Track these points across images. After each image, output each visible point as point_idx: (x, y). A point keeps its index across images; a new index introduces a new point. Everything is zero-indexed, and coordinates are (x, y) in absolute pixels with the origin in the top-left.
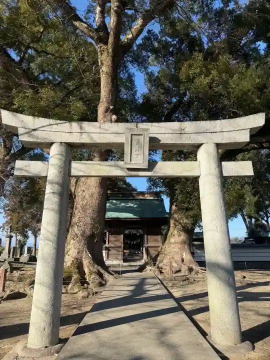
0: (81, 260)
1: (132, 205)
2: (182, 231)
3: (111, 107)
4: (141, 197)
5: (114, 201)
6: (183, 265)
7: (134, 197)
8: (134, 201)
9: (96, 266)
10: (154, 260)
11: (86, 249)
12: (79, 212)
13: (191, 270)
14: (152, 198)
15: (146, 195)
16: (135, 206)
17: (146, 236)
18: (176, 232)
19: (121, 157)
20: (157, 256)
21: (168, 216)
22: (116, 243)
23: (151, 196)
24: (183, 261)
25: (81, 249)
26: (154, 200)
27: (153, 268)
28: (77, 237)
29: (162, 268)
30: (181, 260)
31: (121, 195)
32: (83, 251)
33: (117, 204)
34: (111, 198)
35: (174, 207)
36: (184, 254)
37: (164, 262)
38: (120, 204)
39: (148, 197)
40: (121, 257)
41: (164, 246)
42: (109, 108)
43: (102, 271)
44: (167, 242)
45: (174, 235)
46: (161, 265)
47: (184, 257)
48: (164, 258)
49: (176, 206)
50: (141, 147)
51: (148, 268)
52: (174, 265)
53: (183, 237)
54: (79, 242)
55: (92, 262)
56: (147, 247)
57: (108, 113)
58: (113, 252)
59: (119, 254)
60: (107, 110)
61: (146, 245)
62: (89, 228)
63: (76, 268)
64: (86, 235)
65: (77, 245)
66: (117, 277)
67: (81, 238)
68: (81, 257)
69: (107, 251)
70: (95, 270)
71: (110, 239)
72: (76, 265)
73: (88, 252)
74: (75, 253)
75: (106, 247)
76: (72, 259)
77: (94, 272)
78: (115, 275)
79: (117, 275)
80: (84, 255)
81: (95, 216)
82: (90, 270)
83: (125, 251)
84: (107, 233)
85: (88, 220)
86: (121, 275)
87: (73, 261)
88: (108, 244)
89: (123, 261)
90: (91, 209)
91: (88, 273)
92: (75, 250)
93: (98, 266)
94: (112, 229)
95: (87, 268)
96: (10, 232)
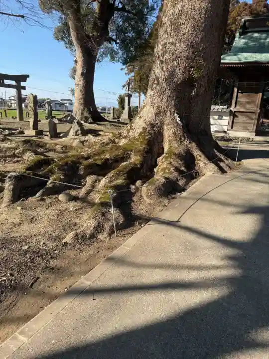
0: (161, 128)
5: (256, 35)
9: (186, 142)
11: (172, 108)
12: (166, 32)
22: (248, 106)
25: (164, 108)
28: (158, 84)
31: (268, 24)
32: (165, 112)
33: (260, 39)
34: (250, 30)
38: (266, 39)
40: (252, 127)
43: (196, 153)
54: (162, 93)
55: (180, 133)
59: (251, 123)
62: (182, 65)
63: (146, 142)
64: (176, 79)
65: (156, 100)
66: (228, 168)
67: (164, 84)
68: (162, 123)
69: (232, 117)
70: (181, 150)
71: (238, 100)
72: (148, 137)
73: (176, 114)
74: (150, 115)
75: (231, 111)
76: (144, 125)
77: (175, 154)
78: (225, 161)
79: (229, 162)
80: (167, 120)
81: (198, 40)
82: (170, 148)
83: (264, 120)
84: (236, 90)
85: (182, 48)
86: (238, 163)
87: (144, 129)
88: (235, 106)
89: (254, 134)
90: (190, 24)
91: (165, 154)
92: (152, 109)
93: (190, 142)
94: (245, 84)
95: (168, 144)
96: (129, 90)
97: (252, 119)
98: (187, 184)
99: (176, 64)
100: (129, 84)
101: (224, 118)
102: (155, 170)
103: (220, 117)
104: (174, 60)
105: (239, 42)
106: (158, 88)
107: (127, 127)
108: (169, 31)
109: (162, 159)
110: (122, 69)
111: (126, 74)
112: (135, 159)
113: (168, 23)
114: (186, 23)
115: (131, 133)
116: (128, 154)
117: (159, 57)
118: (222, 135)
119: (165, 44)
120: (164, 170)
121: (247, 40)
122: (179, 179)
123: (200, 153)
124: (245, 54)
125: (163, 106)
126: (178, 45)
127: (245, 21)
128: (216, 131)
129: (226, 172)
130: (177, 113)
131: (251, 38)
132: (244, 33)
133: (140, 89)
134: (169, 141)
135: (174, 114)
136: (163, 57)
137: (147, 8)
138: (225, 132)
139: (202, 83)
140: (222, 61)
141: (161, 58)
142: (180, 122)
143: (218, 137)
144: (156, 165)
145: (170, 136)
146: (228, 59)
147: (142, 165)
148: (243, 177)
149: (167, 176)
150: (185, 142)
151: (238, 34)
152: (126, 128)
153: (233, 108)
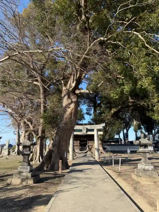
10: (90, 150)
13: (101, 153)
17: (88, 141)
19: (82, 131)
20: (91, 148)
27: (90, 152)
37: (93, 150)
50: (85, 130)
51: (88, 152)
61: (88, 145)
94: (75, 139)
97: (78, 147)
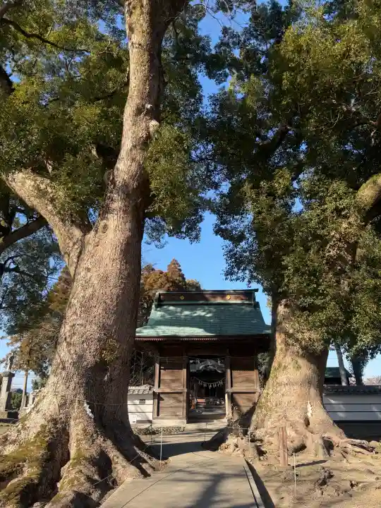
0: (66, 424)
1: (203, 314)
2: (303, 356)
3: (149, 106)
4: (219, 300)
5: (171, 308)
6: (309, 434)
7: (207, 299)
8: (206, 307)
9: (100, 440)
11: (81, 397)
12: (75, 313)
13: (329, 446)
14: (239, 302)
15: (228, 297)
16: (208, 315)
17: (229, 371)
18: (288, 359)
20: (251, 411)
21: (269, 332)
22: (173, 385)
23: (236, 299)
24: (307, 423)
25: (71, 397)
26: (243, 304)
27: (244, 442)
28: (64, 368)
29: (261, 441)
30: (302, 421)
31: (182, 298)
32: (72, 402)
33: (176, 312)
34: (165, 303)
35: (281, 309)
36: (309, 408)
37: (267, 426)
38: (181, 313)
39: (231, 300)
40: (182, 412)
41: (265, 391)
42: (143, 106)
43: (113, 453)
44: (270, 381)
45: (285, 367)
46: (258, 434)
47: (309, 415)
48: (265, 415)
49: (286, 306)
51: (231, 440)
52: (290, 432)
53: (306, 369)
55: (91, 429)
56: (232, 393)
57: (142, 116)
58: (167, 402)
59: (179, 407)
60: (139, 111)
61: (229, 390)
62: (93, 348)
63: (44, 445)
64: (85, 363)
65: (61, 388)
66: (151, 469)
67: (72, 370)
68: (68, 417)
69: (156, 400)
70: (93, 452)
71: (161, 378)
72: (48, 438)
73: (85, 405)
74: (52, 408)
75: (154, 392)
76: (43, 422)
77: (86, 459)
78: (149, 461)
79: (154, 462)
80: (75, 413)
81: (110, 322)
82: (79, 450)
83: (199, 400)
84: (157, 366)
85: (93, 330)
86: (163, 462)
87: (43, 426)
88: (159, 386)
89: (185, 421)
90: (101, 308)
91: (71, 461)
92: (55, 400)
93: (104, 440)
94: (167, 359)
95: (75, 445)
96: (10, 368)
97: (180, 401)
98: (102, 496)
99: (85, 346)
100: (12, 359)
101: (147, 402)
102: (59, 485)
103: (142, 401)
104: (83, 342)
105: (156, 314)
106: (64, 374)
107: (17, 427)
108: (79, 313)
109: (69, 468)
110: (2, 338)
111: (8, 344)
112: (30, 472)
113: (78, 305)
114: (97, 306)
115: (22, 436)
116: (19, 466)
117: (66, 339)
118: (147, 426)
119: (74, 325)
120: (71, 481)
121: (163, 313)
122: (91, 491)
123: (118, 453)
124: (163, 328)
125: (70, 394)
126: (88, 327)
127: (160, 295)
128: (138, 422)
129: (149, 475)
130: (88, 403)
131: (166, 311)
132: (159, 305)
133: (28, 365)
134: (78, 441)
135: (83, 404)
136: (71, 339)
137: (48, 269)
138: (150, 422)
139: (115, 366)
140: (137, 334)
141: (68, 340)
142: (91, 415)
143: (141, 430)
144: (59, 478)
145: (78, 434)
146: (145, 332)
147: (40, 480)
148: (167, 478)
149: (76, 489)
150: (98, 441)
151: (153, 306)
152: (16, 429)
153: (156, 389)
